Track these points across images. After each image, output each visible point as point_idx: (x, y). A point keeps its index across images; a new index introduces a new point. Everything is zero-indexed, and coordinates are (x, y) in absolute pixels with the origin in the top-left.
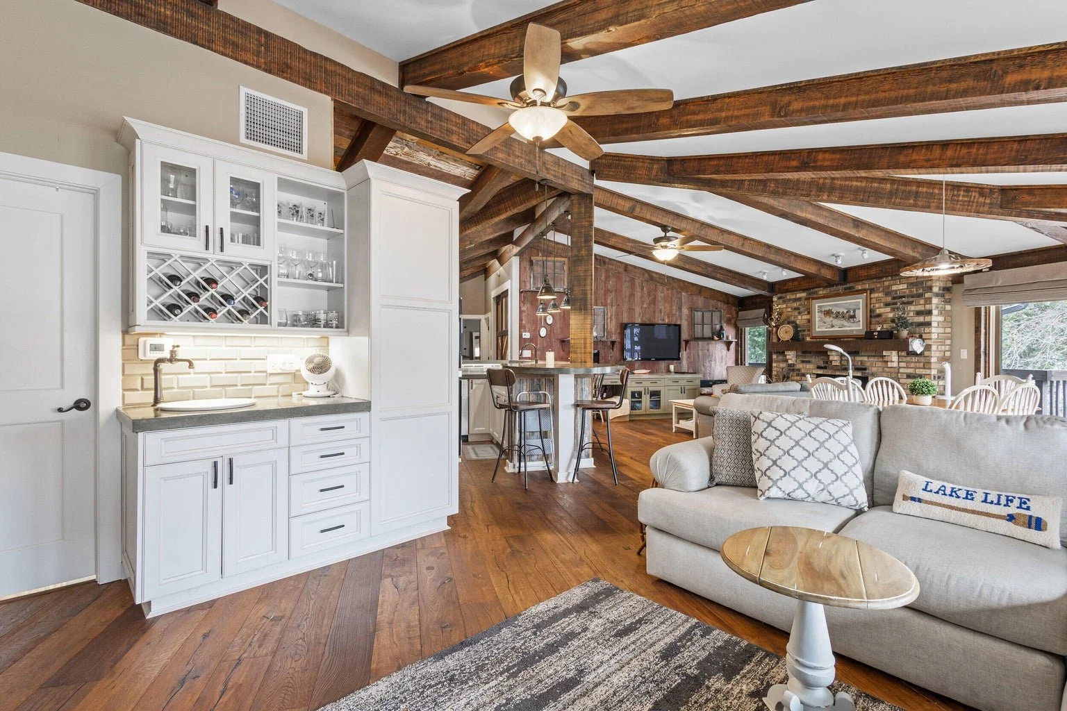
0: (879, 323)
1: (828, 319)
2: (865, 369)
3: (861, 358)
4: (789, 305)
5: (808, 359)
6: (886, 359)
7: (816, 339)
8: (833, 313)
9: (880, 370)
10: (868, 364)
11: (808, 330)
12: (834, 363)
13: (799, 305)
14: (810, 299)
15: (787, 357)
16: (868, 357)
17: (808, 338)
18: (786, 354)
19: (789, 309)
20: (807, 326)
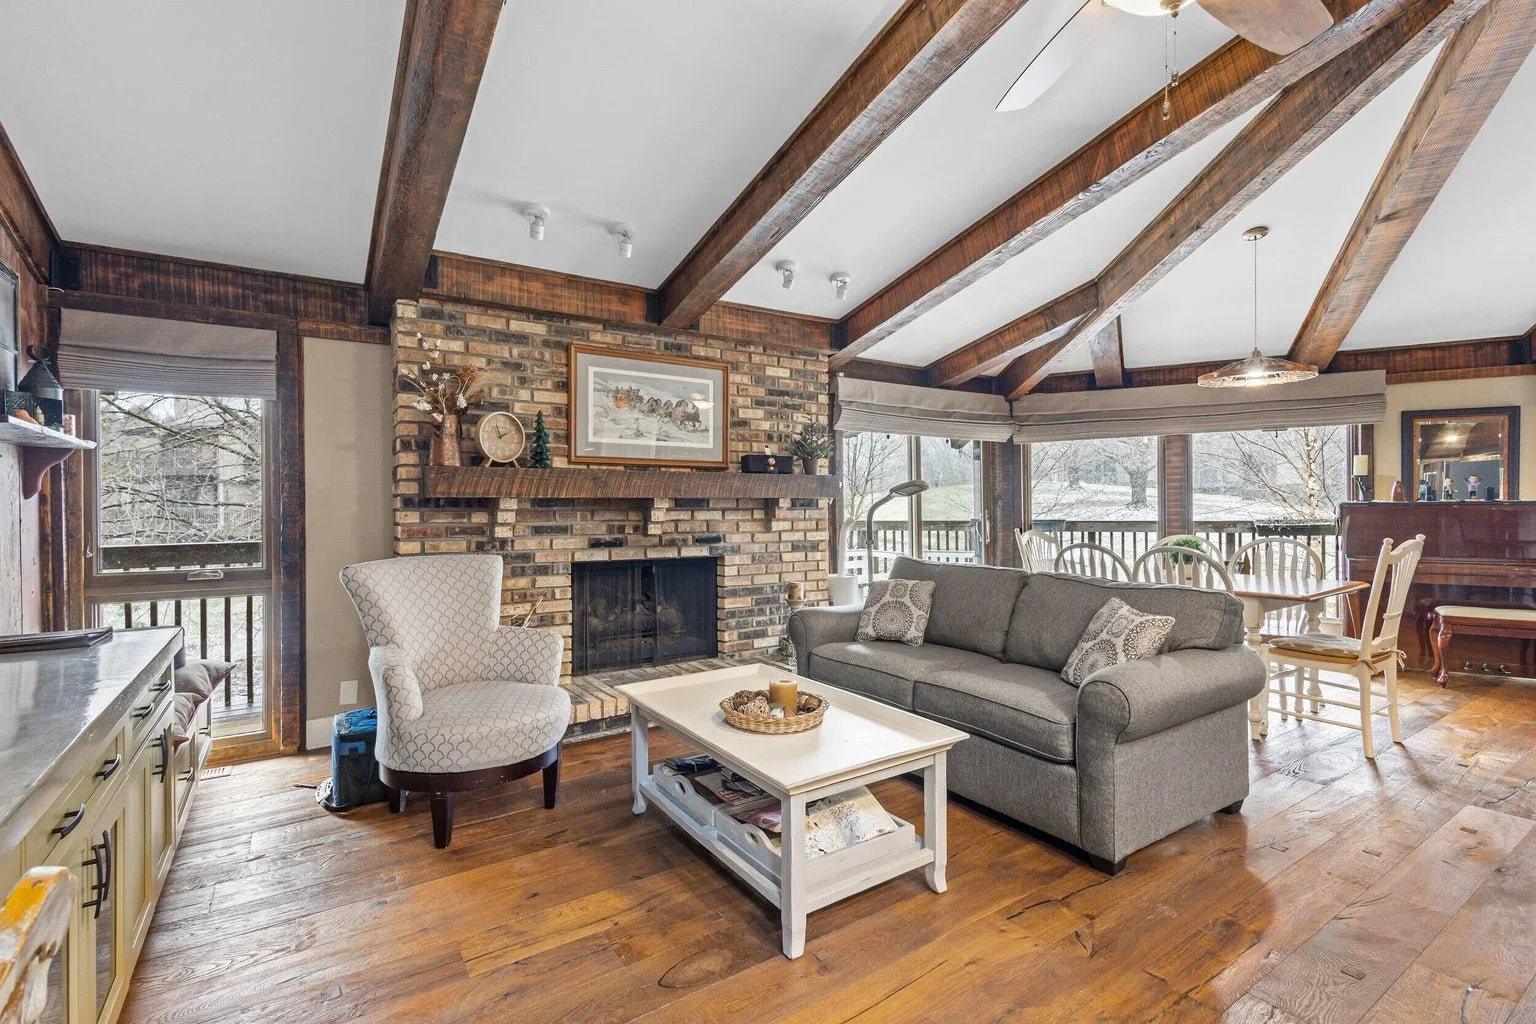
0: (743, 439)
1: (627, 414)
2: (717, 539)
3: (708, 516)
4: (477, 346)
5: (560, 522)
6: (759, 515)
7: (588, 466)
8: (640, 399)
9: (748, 538)
10: (723, 528)
11: (557, 437)
12: (653, 530)
13: (521, 356)
14: (567, 349)
15: (501, 517)
16: (724, 511)
17: (559, 463)
18: (502, 506)
19: (481, 362)
20: (553, 424)
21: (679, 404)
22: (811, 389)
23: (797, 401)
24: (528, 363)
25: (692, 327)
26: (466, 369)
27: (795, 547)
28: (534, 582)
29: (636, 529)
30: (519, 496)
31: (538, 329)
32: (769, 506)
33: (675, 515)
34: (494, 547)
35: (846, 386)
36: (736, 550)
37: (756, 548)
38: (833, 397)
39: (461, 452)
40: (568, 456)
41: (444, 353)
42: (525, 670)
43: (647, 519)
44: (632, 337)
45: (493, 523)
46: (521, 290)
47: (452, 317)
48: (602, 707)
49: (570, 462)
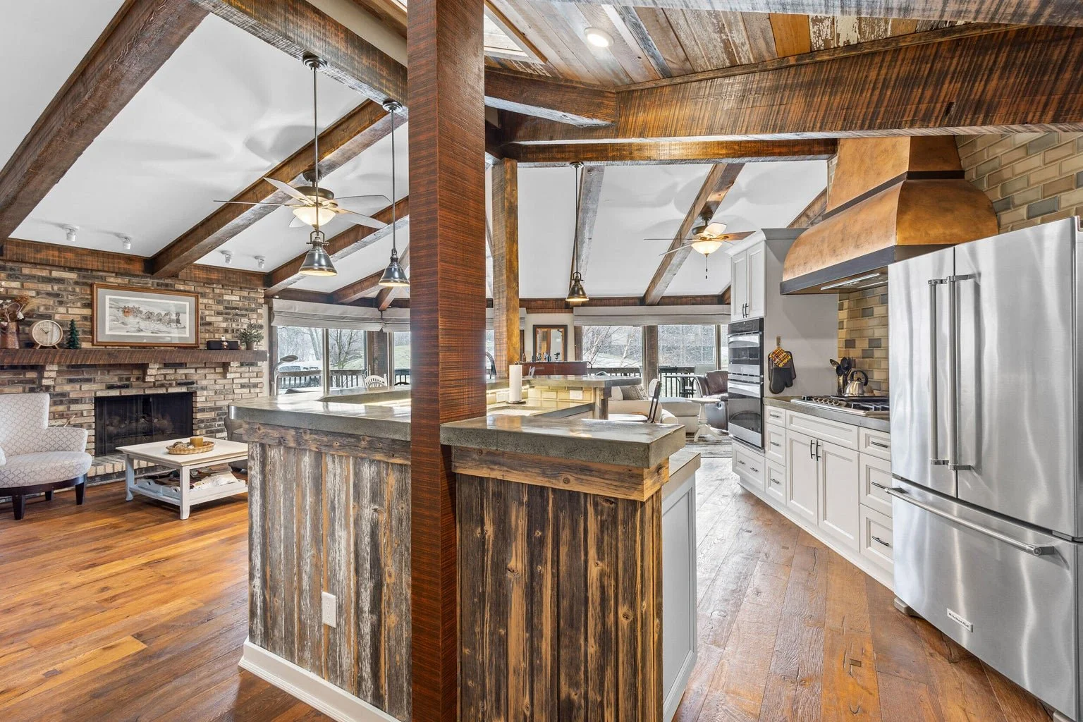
0: (209, 331)
1: (132, 320)
2: (193, 383)
3: (186, 371)
4: (28, 284)
5: (86, 376)
6: (219, 370)
7: (106, 346)
8: (141, 312)
9: (213, 382)
10: (195, 378)
11: (84, 332)
12: (148, 379)
13: (59, 289)
14: (91, 286)
15: (46, 374)
16: (196, 369)
17: (85, 345)
18: (47, 369)
19: (33, 293)
20: (81, 326)
21: (166, 314)
22: (254, 306)
23: (244, 312)
24: (64, 294)
25: (175, 276)
26: (22, 297)
27: (243, 386)
28: (69, 408)
29: (138, 379)
30: (59, 364)
31: (73, 276)
32: (225, 366)
33: (163, 371)
34: (41, 390)
35: (277, 303)
36: (204, 388)
37: (217, 387)
38: (270, 309)
39: (19, 341)
40: (92, 342)
41: (7, 289)
42: (64, 446)
43: (145, 374)
44: (135, 280)
45: (41, 377)
46: (59, 257)
47: (11, 269)
48: (113, 467)
49: (93, 345)
